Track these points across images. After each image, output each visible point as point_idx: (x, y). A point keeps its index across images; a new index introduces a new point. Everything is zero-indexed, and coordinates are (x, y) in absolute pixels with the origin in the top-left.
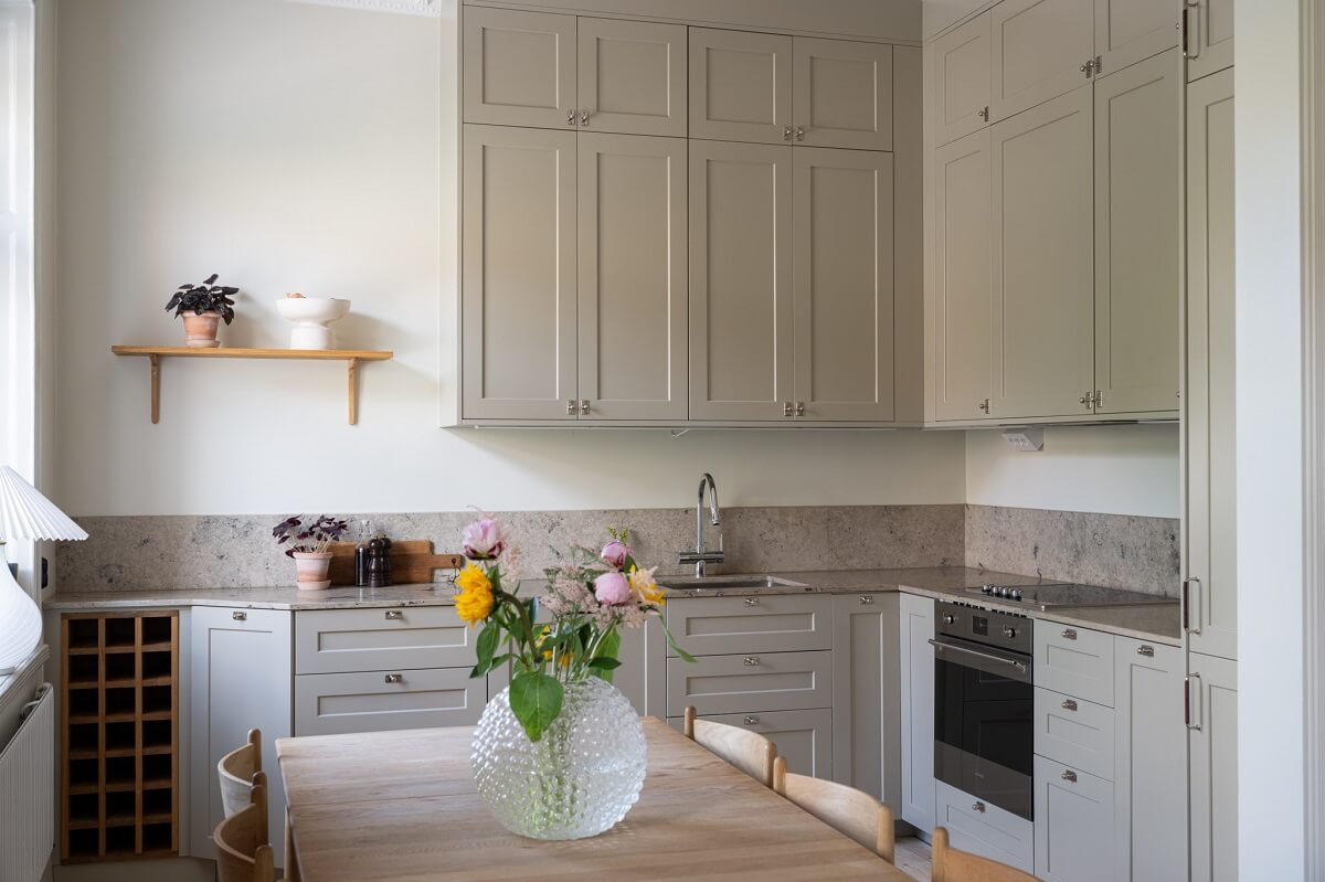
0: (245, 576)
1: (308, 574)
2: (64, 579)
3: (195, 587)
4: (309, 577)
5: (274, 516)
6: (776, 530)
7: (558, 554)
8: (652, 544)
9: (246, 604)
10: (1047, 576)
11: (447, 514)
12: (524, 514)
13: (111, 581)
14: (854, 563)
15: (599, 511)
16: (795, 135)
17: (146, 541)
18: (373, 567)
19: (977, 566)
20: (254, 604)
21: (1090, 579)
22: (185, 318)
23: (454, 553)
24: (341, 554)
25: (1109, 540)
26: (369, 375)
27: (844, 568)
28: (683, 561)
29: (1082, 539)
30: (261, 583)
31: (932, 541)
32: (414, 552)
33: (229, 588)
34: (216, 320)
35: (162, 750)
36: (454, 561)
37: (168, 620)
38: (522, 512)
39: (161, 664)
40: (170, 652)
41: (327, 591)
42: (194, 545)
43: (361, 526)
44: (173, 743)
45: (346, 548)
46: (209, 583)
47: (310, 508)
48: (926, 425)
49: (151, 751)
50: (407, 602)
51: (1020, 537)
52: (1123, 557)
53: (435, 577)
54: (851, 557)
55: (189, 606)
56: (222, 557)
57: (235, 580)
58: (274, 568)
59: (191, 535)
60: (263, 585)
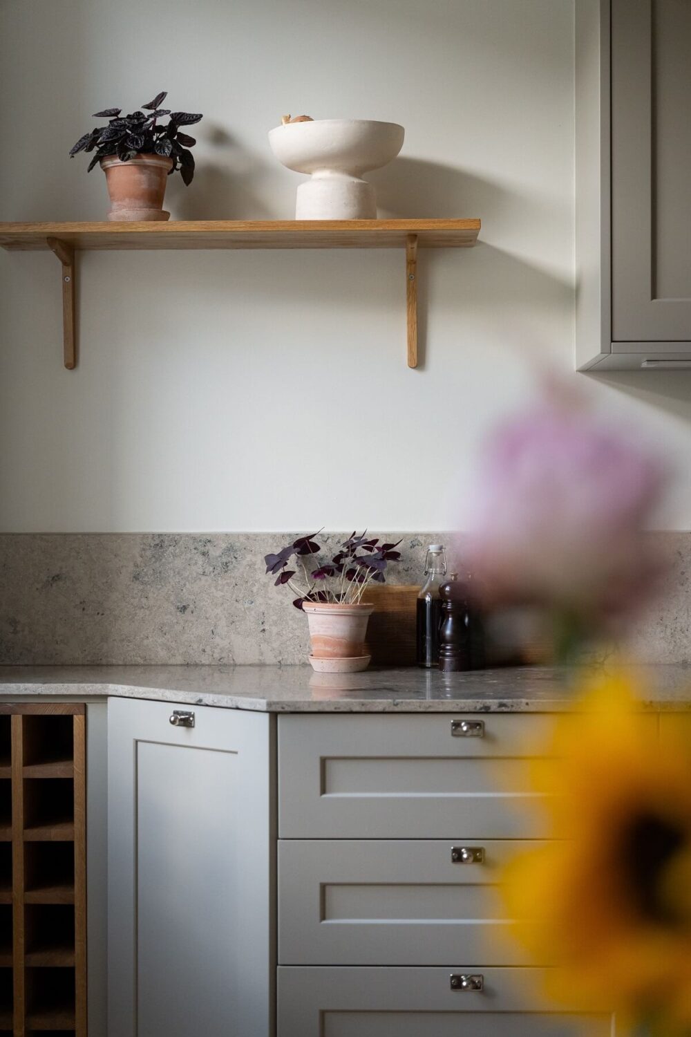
0: (224, 643)
1: (326, 642)
4: (328, 649)
5: (274, 536)
9: (191, 697)
17: (57, 578)
18: (448, 632)
20: (208, 698)
22: (106, 170)
24: (393, 607)
30: (253, 658)
33: (196, 665)
34: (159, 171)
35: (58, 960)
37: (67, 721)
40: (71, 780)
41: (359, 676)
42: (137, 586)
43: (429, 554)
44: (77, 944)
45: (402, 596)
46: (162, 655)
49: (42, 959)
50: (493, 703)
55: (105, 697)
56: (184, 608)
57: (208, 649)
58: (275, 630)
59: (131, 568)
60: (257, 662)
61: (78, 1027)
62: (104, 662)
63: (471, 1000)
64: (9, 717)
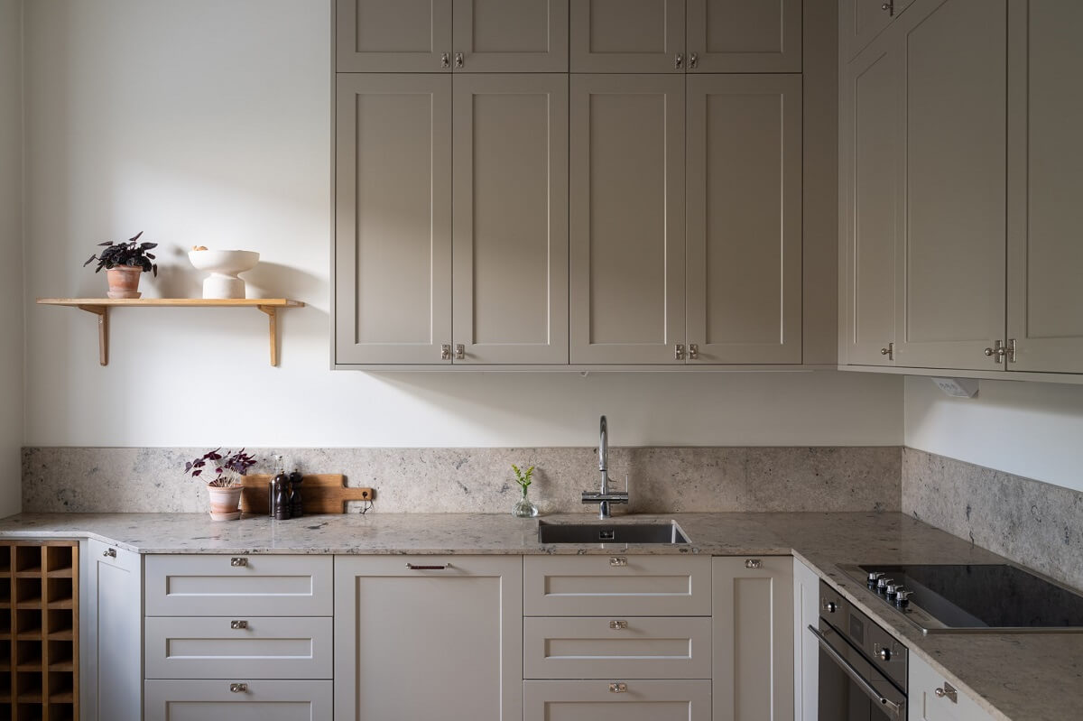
0: (179, 502)
2: (29, 501)
3: (136, 511)
6: (690, 471)
7: (466, 489)
8: (560, 482)
10: (980, 542)
11: (359, 449)
12: (432, 450)
13: (66, 503)
14: (775, 505)
15: (507, 449)
16: (689, 62)
17: (95, 470)
18: (279, 500)
19: (912, 514)
21: (1028, 559)
22: (105, 273)
23: (366, 486)
25: (1050, 518)
26: (289, 321)
27: (764, 510)
28: (585, 501)
29: (1019, 510)
31: (864, 484)
32: (327, 485)
35: (65, 668)
36: (365, 494)
37: (69, 549)
38: (431, 449)
39: (64, 589)
40: (71, 579)
42: (135, 474)
44: (74, 661)
46: (148, 509)
47: (229, 443)
48: (840, 368)
50: (251, 550)
51: (953, 491)
52: (1067, 542)
53: (349, 508)
54: (772, 500)
55: (87, 538)
56: (159, 485)
57: (171, 505)
58: (204, 496)
59: (132, 464)
60: (194, 511)
61: (75, 701)
62: (119, 511)
63: (241, 696)
64: (40, 547)
